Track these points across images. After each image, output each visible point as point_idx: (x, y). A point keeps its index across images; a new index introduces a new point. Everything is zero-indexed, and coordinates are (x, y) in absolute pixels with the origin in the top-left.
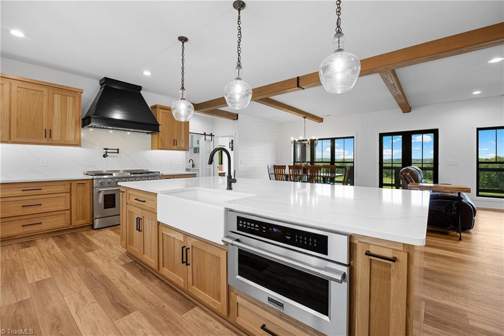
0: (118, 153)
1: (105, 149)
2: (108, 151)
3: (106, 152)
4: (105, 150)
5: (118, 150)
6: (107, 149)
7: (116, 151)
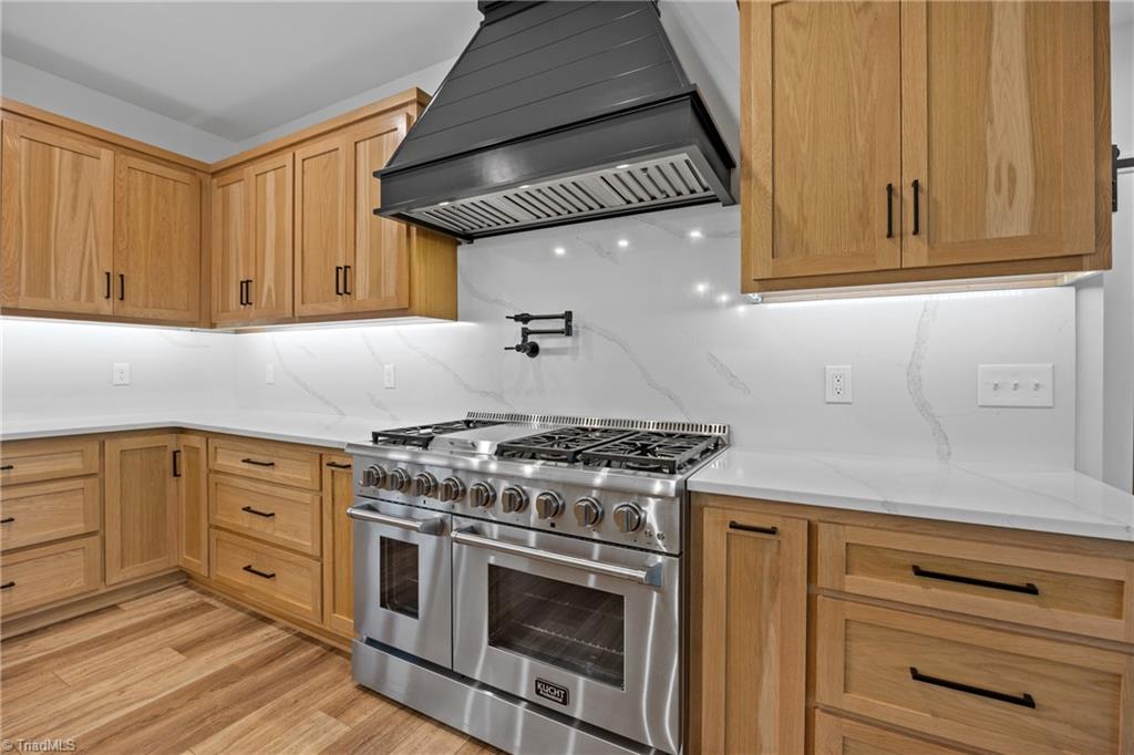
0: (568, 331)
1: (517, 318)
2: (531, 326)
3: (526, 333)
4: (520, 325)
5: (568, 316)
6: (525, 318)
7: (560, 325)
